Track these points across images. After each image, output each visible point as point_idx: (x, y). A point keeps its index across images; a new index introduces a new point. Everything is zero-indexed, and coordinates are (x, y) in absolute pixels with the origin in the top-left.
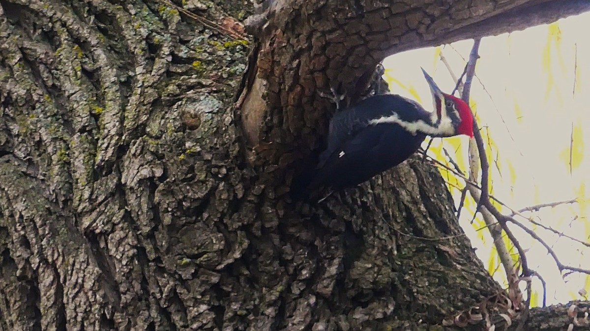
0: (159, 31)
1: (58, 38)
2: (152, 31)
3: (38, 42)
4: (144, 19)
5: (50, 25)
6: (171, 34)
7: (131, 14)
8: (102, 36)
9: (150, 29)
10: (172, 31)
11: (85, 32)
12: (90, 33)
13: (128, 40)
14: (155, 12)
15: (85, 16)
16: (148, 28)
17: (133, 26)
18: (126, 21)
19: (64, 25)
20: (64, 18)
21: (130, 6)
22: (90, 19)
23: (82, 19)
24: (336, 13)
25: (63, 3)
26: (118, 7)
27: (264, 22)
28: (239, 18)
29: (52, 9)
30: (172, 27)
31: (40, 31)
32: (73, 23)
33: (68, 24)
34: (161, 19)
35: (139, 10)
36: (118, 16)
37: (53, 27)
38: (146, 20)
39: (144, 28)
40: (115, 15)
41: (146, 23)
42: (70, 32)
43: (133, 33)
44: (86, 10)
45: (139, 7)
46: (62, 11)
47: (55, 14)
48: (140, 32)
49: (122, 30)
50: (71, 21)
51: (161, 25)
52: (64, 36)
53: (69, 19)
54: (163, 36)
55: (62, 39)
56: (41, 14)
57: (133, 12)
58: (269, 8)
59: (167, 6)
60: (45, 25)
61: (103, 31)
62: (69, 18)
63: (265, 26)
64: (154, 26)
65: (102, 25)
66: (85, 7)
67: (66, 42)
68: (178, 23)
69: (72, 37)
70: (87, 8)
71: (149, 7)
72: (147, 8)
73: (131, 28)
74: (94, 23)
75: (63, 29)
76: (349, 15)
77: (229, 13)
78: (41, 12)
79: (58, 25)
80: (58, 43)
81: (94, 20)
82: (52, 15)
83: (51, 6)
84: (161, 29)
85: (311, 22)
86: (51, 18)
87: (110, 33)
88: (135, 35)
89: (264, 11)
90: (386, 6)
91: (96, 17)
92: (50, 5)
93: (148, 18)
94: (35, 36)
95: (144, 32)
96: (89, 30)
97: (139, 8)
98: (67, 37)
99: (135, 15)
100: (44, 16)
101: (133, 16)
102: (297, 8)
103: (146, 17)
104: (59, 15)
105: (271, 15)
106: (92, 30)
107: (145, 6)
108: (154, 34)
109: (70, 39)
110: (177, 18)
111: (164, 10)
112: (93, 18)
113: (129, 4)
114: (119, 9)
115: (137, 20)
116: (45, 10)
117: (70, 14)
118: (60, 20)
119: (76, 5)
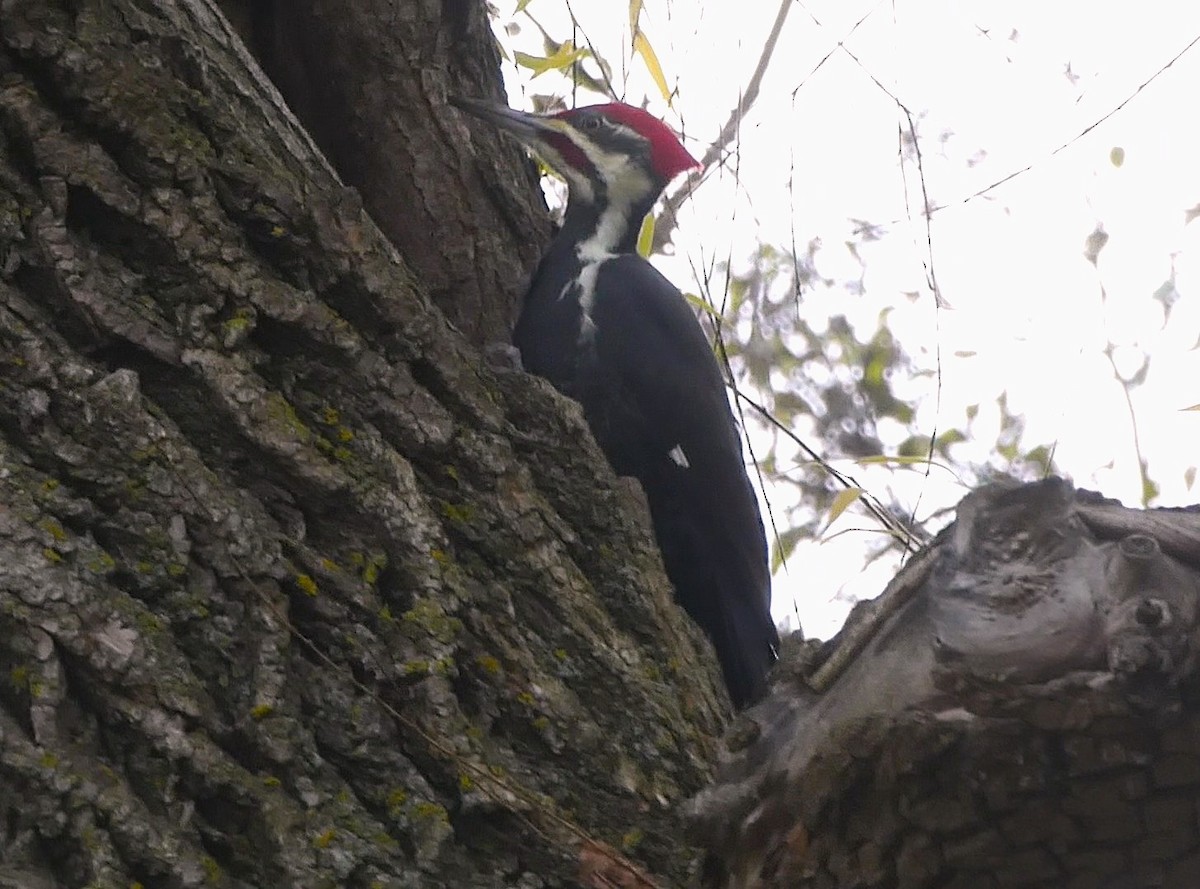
0: (388, 861)
1: (80, 859)
2: (367, 860)
3: (20, 866)
4: (343, 821)
5: (61, 818)
6: (425, 872)
7: (304, 806)
8: (213, 864)
9: (362, 852)
10: (427, 865)
11: (165, 847)
12: (179, 851)
13: (297, 878)
14: (377, 809)
15: (168, 799)
16: (354, 848)
17: (310, 841)
18: (289, 822)
19: (103, 821)
20: (105, 801)
21: (304, 781)
22: (181, 811)
23: (156, 808)
24: (983, 776)
25: (103, 760)
26: (267, 781)
27: (749, 804)
28: (626, 846)
29: (70, 770)
30: (428, 853)
31: (28, 835)
32: (129, 816)
33: (117, 817)
34: (393, 829)
35: (330, 796)
36: (267, 807)
37: (69, 825)
38: (349, 828)
39: (343, 848)
40: (256, 803)
41: (348, 836)
42: (120, 844)
43: (308, 861)
44: (170, 784)
45: (329, 786)
46: (98, 778)
47: (76, 786)
48: (332, 857)
49: (276, 848)
50: (125, 809)
51: (393, 847)
52: (101, 856)
53: (118, 805)
54: (401, 877)
55: (95, 863)
56: (36, 784)
57: (312, 799)
58: (768, 763)
59: (413, 793)
60: (47, 818)
61: (219, 852)
62: (120, 803)
63: (751, 819)
64: (373, 847)
65: (216, 833)
66: (168, 774)
67: (105, 870)
68: (447, 844)
69: (124, 860)
70: (173, 778)
71: (357, 792)
72: (353, 796)
73: (304, 844)
74: (193, 821)
75: (99, 831)
76: (1025, 782)
77: (594, 831)
78: (38, 777)
79: (84, 821)
80: (81, 874)
81: (192, 817)
82: (66, 787)
83: (67, 763)
84: (393, 857)
85: (904, 801)
86: (65, 797)
87: (238, 856)
88: (316, 867)
89: (749, 773)
90: (1141, 760)
91: (199, 807)
92: (64, 758)
93: (357, 822)
94: (11, 850)
95: (342, 859)
96: (177, 842)
97: (330, 791)
98: (110, 858)
99: (319, 807)
100: (46, 789)
101: (310, 812)
102: (864, 753)
103: (347, 817)
104: (89, 789)
105: (773, 786)
106: (188, 843)
107: (346, 788)
108: (372, 868)
109: (118, 863)
110: (442, 828)
111: (402, 803)
112: (189, 808)
113: (301, 775)
114: (270, 788)
115: (323, 823)
116: (48, 772)
117: (122, 789)
118: (92, 806)
119: (141, 766)
